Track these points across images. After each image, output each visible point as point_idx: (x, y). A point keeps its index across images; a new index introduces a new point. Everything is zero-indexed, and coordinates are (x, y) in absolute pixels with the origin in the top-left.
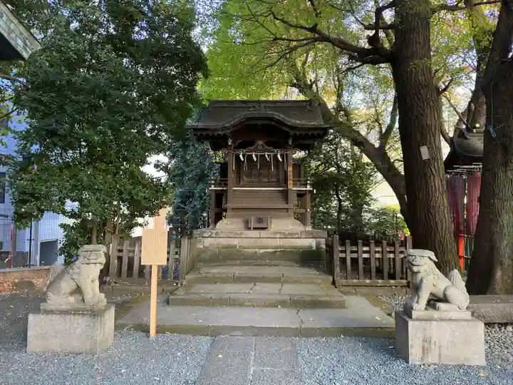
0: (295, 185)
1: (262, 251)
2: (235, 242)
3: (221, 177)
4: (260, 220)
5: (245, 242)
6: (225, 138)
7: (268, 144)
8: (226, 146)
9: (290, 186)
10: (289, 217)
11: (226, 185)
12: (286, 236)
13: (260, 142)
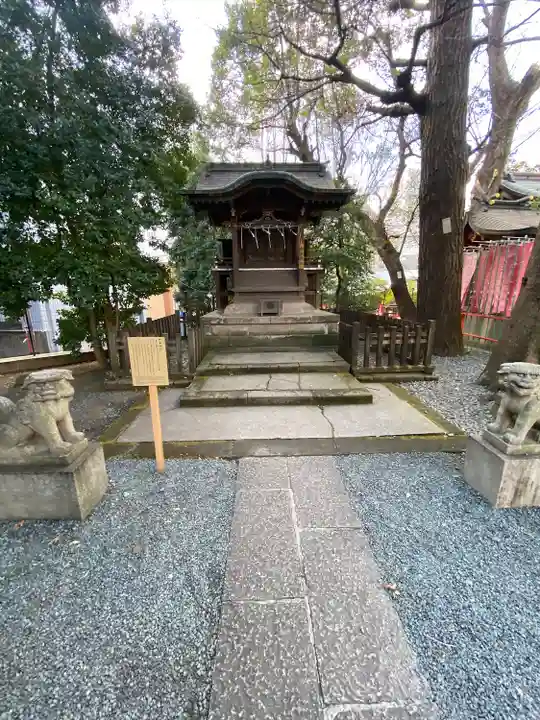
0: (306, 265)
1: (273, 337)
2: (245, 329)
3: (224, 256)
4: (270, 305)
5: (255, 329)
6: (226, 207)
7: (277, 215)
8: (229, 218)
9: (301, 266)
10: (300, 300)
11: (231, 265)
12: (297, 321)
13: (269, 213)
